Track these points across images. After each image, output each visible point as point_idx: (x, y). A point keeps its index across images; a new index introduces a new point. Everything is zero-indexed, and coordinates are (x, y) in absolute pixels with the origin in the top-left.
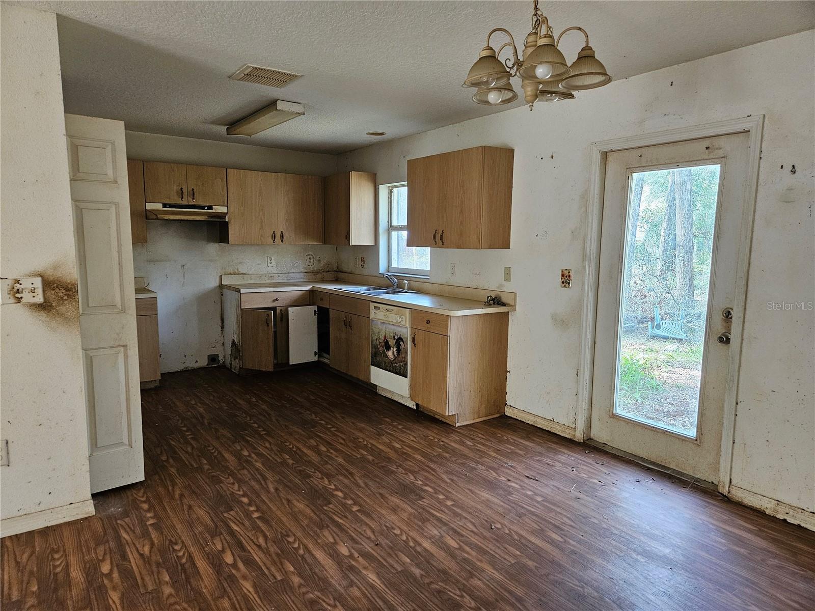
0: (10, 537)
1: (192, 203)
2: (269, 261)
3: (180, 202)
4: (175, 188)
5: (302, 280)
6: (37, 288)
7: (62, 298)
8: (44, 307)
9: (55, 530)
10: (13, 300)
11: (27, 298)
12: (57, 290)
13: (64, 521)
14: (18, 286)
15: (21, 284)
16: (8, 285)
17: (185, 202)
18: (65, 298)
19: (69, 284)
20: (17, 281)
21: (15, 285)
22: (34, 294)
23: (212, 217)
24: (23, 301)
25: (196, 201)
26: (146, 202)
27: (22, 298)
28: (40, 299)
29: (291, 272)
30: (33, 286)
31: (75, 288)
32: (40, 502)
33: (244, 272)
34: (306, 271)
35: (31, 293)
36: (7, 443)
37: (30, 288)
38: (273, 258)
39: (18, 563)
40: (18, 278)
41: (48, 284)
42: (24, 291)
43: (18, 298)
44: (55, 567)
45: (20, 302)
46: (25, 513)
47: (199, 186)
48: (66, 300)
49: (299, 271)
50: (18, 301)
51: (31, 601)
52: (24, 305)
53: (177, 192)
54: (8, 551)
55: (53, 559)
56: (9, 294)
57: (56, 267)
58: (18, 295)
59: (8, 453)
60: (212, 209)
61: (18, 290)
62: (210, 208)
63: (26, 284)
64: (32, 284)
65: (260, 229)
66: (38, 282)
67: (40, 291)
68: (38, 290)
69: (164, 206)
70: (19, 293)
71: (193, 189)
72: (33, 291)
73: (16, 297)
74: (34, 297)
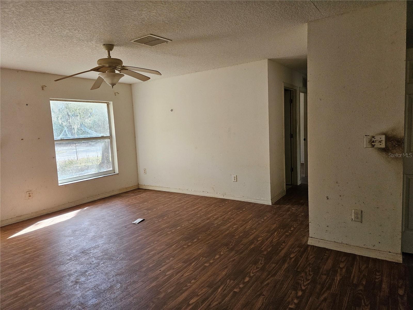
0: (360, 256)
6: (382, 141)
7: (395, 146)
8: (385, 150)
9: (380, 262)
10: (370, 146)
11: (377, 145)
12: (392, 142)
13: (385, 259)
14: (373, 139)
15: (375, 138)
16: (369, 139)
18: (397, 146)
19: (399, 138)
20: (373, 137)
21: (372, 139)
22: (381, 143)
24: (375, 146)
27: (375, 145)
28: (383, 146)
30: (381, 139)
31: (402, 141)
32: (374, 245)
35: (379, 143)
36: (362, 212)
37: (379, 140)
39: (360, 269)
40: (374, 135)
41: (389, 138)
42: (376, 142)
43: (373, 145)
44: (376, 278)
45: (373, 147)
46: (367, 248)
48: (397, 147)
50: (372, 147)
51: (361, 288)
52: (376, 148)
54: (357, 261)
55: (376, 274)
56: (369, 143)
57: (393, 130)
58: (373, 144)
59: (362, 217)
61: (373, 141)
63: (378, 138)
64: (380, 138)
66: (383, 138)
67: (384, 142)
68: (383, 141)
70: (373, 143)
72: (380, 142)
73: (372, 145)
74: (380, 145)
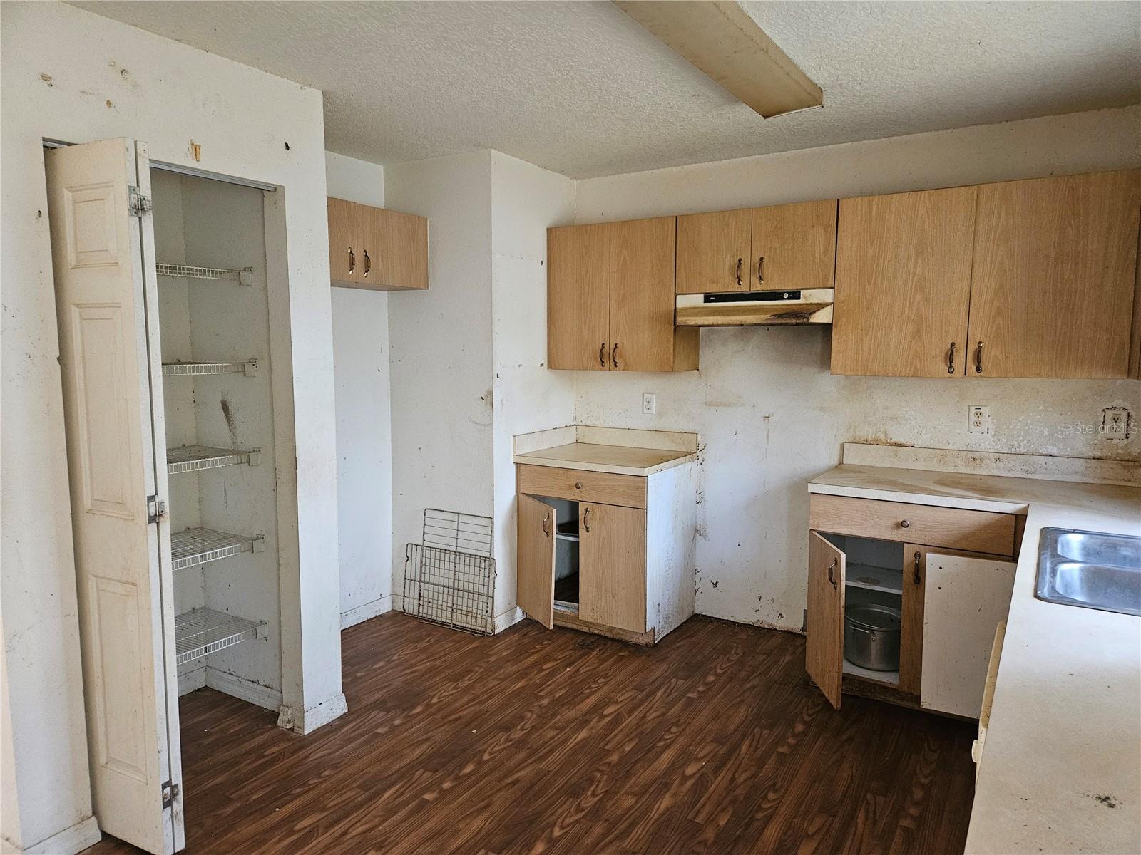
1: (758, 287)
2: (973, 418)
3: (734, 288)
4: (729, 261)
5: (1077, 479)
17: (744, 288)
23: (780, 316)
25: (767, 284)
26: (676, 294)
29: (1043, 451)
33: (903, 441)
34: (1098, 454)
38: (985, 411)
47: (775, 249)
49: (1069, 452)
53: (731, 268)
60: (799, 298)
62: (795, 295)
65: (913, 338)
69: (707, 299)
71: (762, 259)
